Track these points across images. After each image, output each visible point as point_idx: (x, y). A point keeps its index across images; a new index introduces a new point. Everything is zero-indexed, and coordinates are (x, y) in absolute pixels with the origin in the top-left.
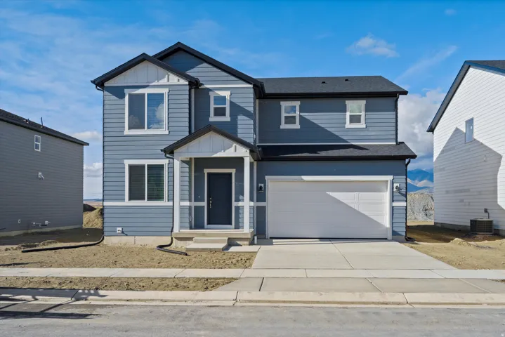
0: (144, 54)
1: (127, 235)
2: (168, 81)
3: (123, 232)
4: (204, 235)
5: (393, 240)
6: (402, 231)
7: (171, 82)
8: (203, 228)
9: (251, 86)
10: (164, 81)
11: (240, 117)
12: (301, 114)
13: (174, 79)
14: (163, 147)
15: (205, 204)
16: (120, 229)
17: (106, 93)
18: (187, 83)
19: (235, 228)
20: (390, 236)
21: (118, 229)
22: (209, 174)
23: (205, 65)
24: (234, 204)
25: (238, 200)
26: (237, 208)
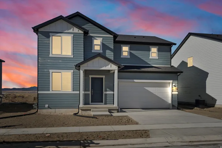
0: (61, 16)
1: (51, 108)
2: (73, 31)
3: (49, 107)
4: (96, 108)
5: (173, 109)
6: (176, 105)
7: (74, 32)
8: (89, 104)
9: (112, 36)
10: (71, 31)
11: (107, 51)
12: (131, 51)
13: (76, 30)
14: (76, 64)
15: (90, 92)
16: (48, 105)
17: (39, 34)
18: (83, 32)
19: (105, 104)
20: (171, 107)
21: (46, 105)
22: (92, 78)
23: (90, 24)
24: (104, 93)
25: (106, 91)
26: (106, 95)
